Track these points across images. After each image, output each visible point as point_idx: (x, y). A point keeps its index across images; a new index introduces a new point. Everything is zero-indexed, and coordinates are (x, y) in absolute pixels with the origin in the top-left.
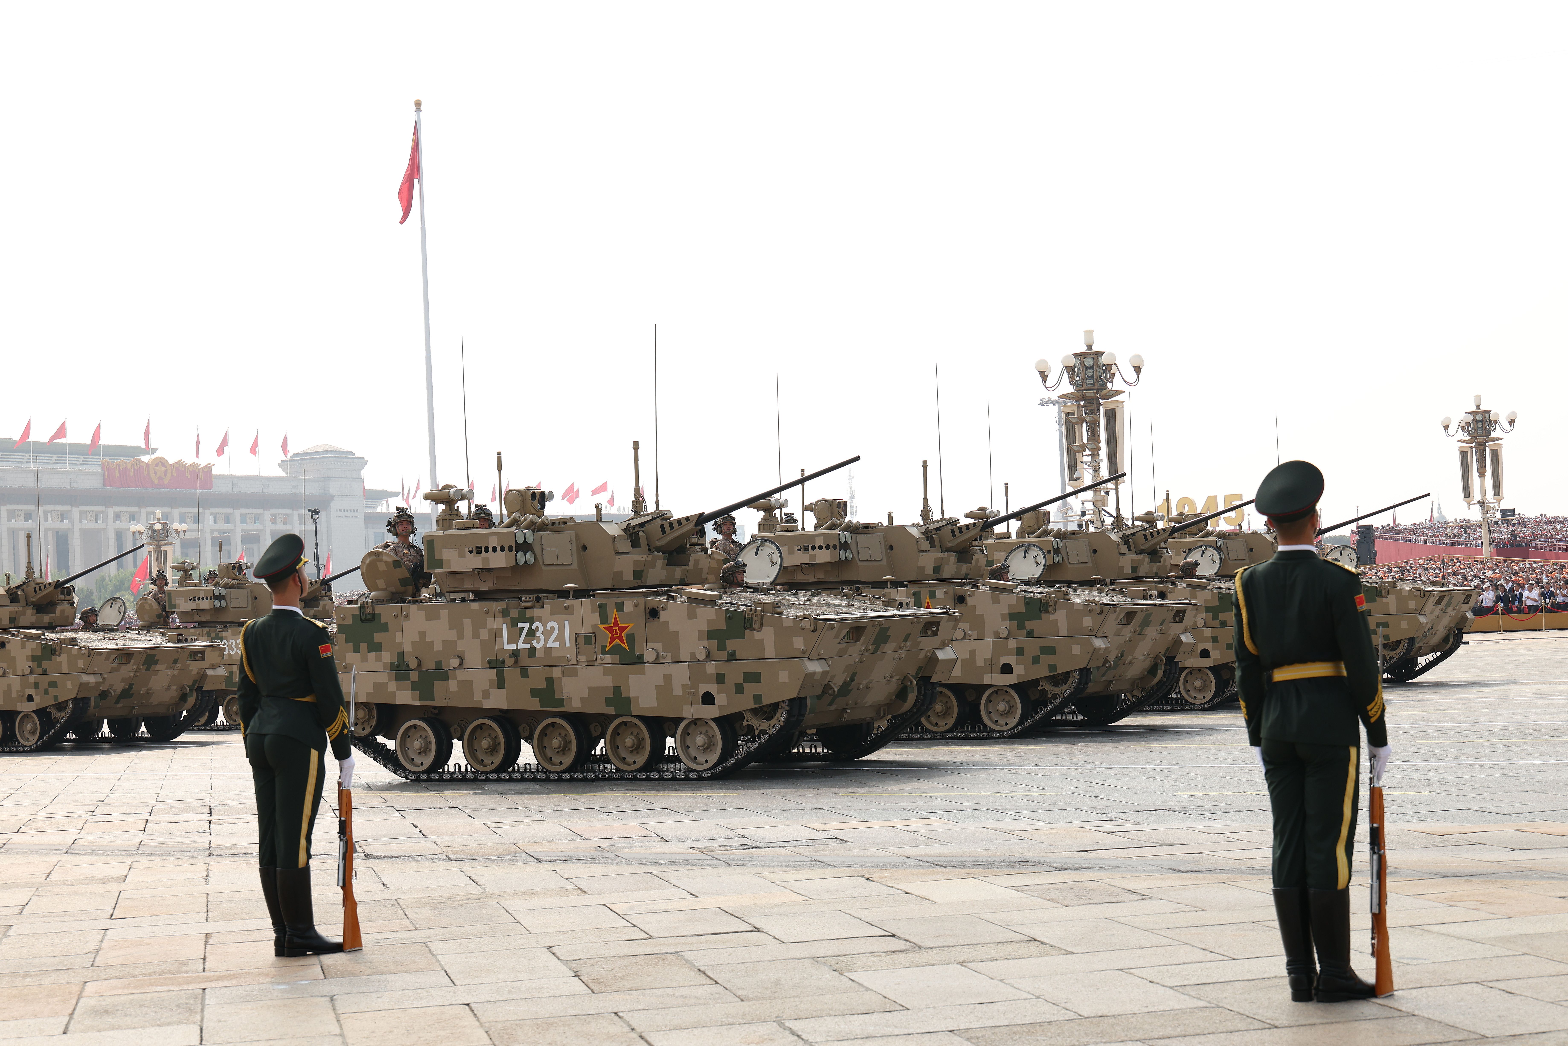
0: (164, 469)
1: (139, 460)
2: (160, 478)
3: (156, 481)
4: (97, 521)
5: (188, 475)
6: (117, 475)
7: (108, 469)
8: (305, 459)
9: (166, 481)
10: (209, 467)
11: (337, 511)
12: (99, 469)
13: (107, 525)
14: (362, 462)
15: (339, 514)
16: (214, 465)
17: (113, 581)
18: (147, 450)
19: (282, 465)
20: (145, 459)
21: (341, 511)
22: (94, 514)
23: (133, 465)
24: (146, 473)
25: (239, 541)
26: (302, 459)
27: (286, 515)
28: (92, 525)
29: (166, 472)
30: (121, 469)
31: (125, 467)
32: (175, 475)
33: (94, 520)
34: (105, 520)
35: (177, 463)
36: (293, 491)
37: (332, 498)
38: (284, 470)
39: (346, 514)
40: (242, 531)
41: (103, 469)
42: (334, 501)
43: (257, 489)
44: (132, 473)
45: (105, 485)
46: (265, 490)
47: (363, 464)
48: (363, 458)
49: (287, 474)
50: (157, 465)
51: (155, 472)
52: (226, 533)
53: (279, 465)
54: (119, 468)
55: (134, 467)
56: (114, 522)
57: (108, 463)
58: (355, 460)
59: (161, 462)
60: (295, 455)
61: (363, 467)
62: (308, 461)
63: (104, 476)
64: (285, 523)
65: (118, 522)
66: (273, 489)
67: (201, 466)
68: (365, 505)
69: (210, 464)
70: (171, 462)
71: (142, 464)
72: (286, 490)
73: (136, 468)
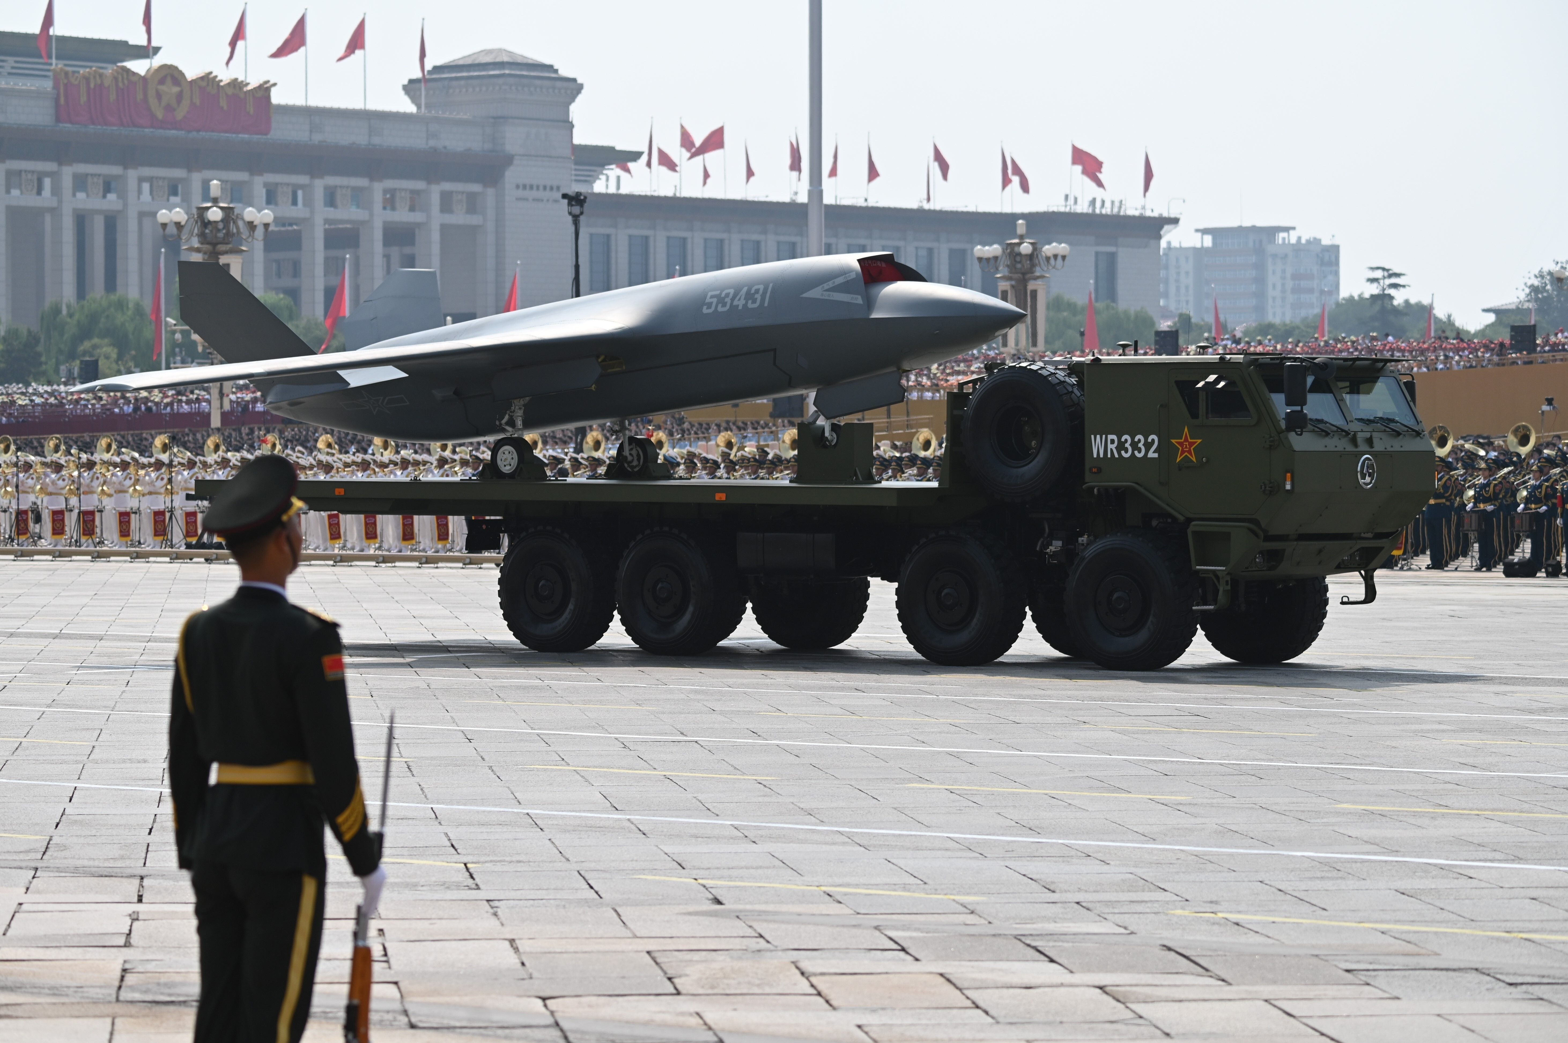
0: (176, 89)
1: (127, 71)
2: (169, 108)
3: (160, 114)
4: (39, 192)
5: (223, 103)
6: (83, 99)
7: (66, 85)
8: (457, 78)
9: (180, 113)
10: (265, 89)
11: (518, 187)
12: (48, 85)
13: (60, 201)
14: (573, 88)
15: (521, 193)
16: (275, 85)
17: (76, 317)
18: (146, 51)
19: (411, 88)
20: (139, 67)
21: (525, 187)
22: (35, 177)
23: (116, 79)
24: (140, 96)
25: (320, 244)
26: (451, 79)
27: (415, 193)
28: (30, 200)
29: (179, 97)
30: (92, 86)
31: (99, 81)
32: (198, 103)
33: (35, 191)
34: (56, 191)
35: (202, 78)
36: (432, 143)
37: (509, 160)
38: (415, 100)
39: (534, 194)
40: (327, 221)
41: (56, 86)
42: (512, 168)
43: (358, 137)
44: (113, 97)
45: (58, 119)
46: (376, 140)
47: (575, 92)
48: (574, 80)
49: (419, 107)
50: (162, 81)
51: (159, 96)
52: (291, 225)
53: (405, 88)
54: (88, 84)
55: (117, 85)
56: (74, 195)
57: (66, 73)
58: (559, 84)
59: (170, 74)
60: (437, 69)
61: (573, 99)
62: (462, 83)
63: (57, 100)
64: (412, 209)
65: (81, 195)
66: (393, 139)
67: (249, 88)
68: (574, 178)
69: (268, 82)
70: (191, 74)
71: (134, 79)
72: (416, 140)
73: (120, 85)
